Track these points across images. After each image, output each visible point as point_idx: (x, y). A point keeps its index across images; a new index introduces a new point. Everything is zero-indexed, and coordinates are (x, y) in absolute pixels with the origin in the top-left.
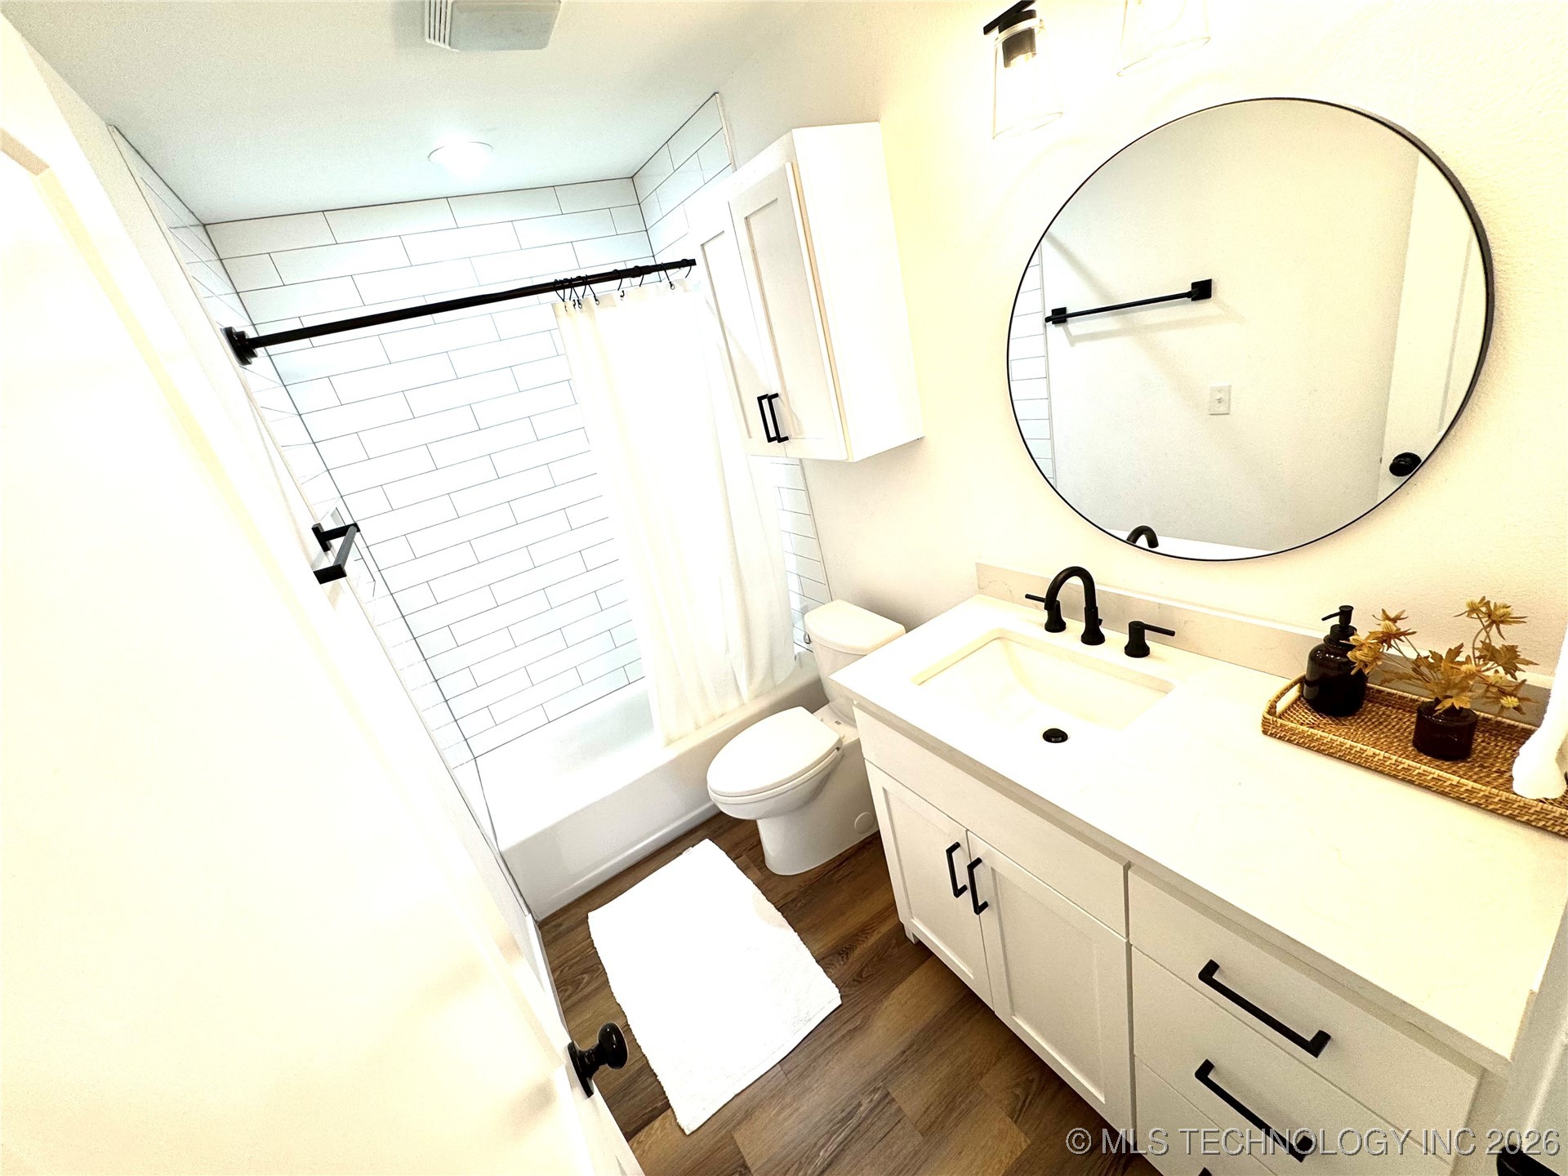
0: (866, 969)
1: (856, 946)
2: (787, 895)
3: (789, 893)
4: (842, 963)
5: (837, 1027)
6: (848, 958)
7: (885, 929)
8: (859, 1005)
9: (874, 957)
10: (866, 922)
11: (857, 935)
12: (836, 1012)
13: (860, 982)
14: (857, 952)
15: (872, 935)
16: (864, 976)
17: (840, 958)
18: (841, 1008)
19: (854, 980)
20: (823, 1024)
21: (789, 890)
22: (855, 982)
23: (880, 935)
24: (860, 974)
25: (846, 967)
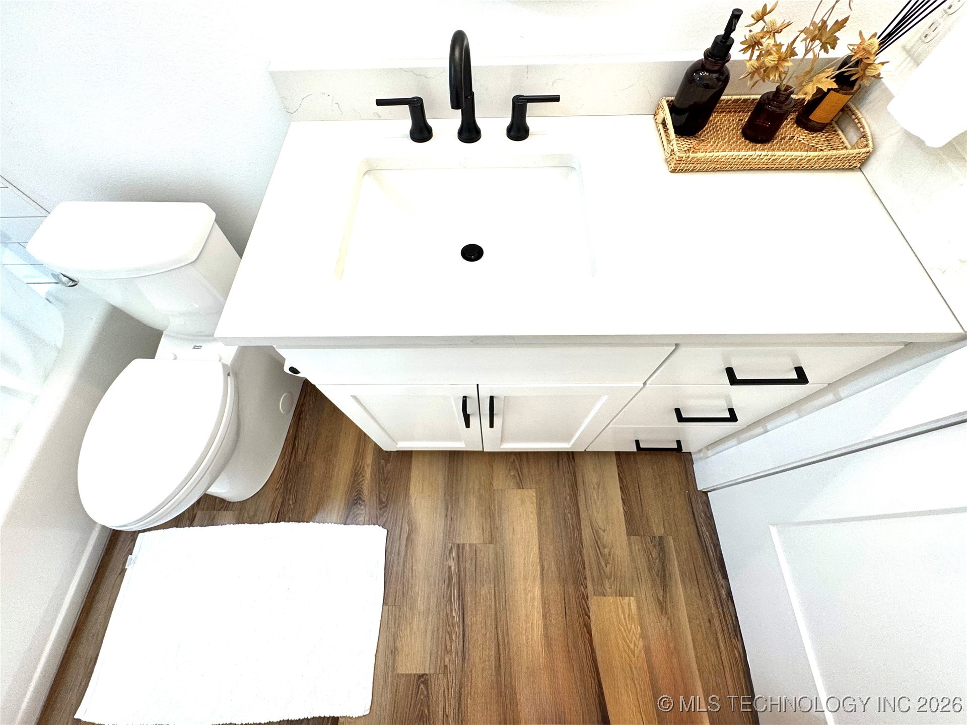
0: (382, 495)
1: (361, 488)
2: (273, 504)
3: (274, 502)
4: (362, 507)
5: (398, 545)
6: (364, 501)
7: (369, 459)
8: (398, 519)
9: (379, 483)
10: (353, 467)
11: (354, 481)
12: (388, 538)
13: (386, 506)
14: (366, 492)
15: (365, 471)
16: (384, 500)
17: (359, 506)
18: (389, 533)
19: (380, 509)
20: (387, 554)
21: (271, 499)
22: (383, 510)
23: (370, 467)
24: (381, 502)
25: (368, 507)
